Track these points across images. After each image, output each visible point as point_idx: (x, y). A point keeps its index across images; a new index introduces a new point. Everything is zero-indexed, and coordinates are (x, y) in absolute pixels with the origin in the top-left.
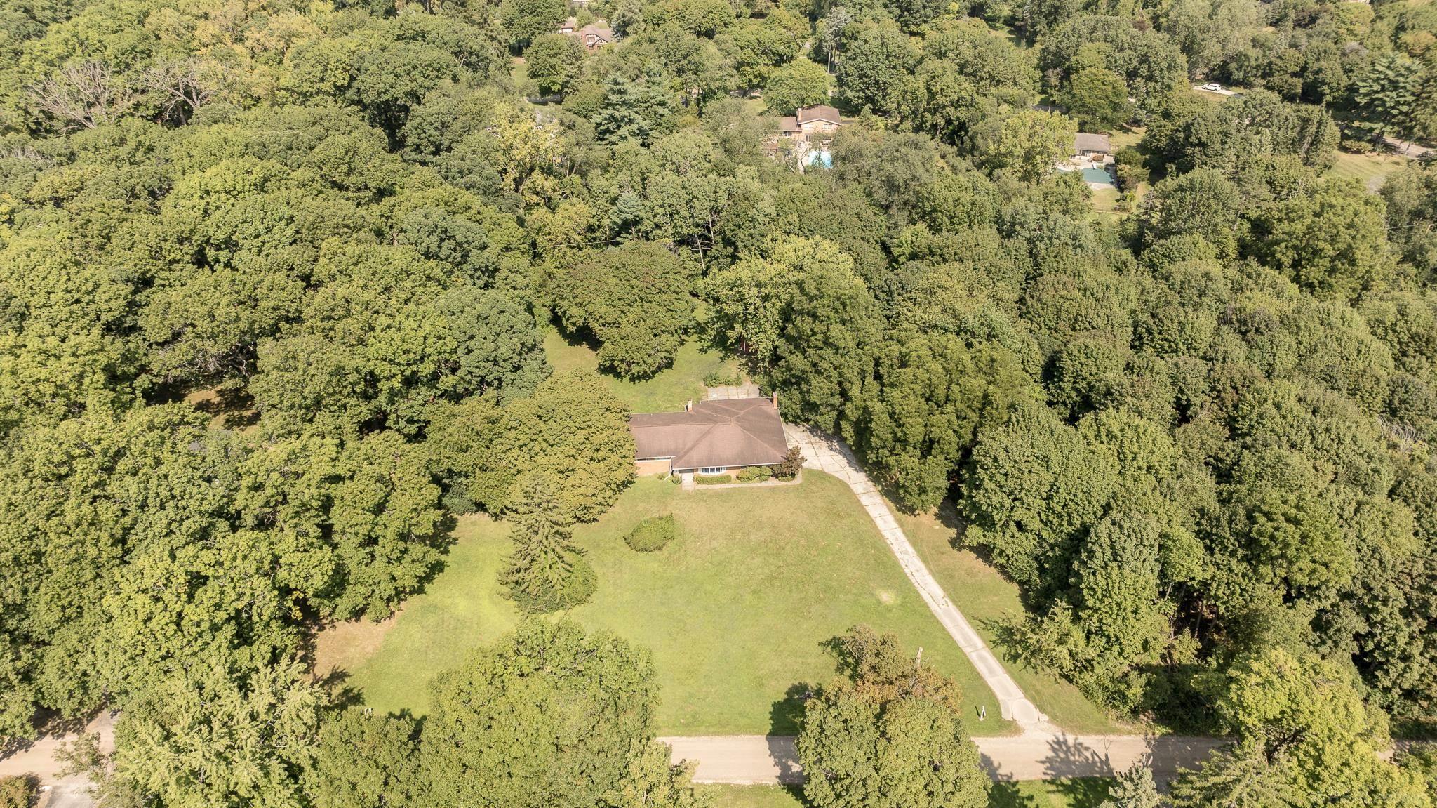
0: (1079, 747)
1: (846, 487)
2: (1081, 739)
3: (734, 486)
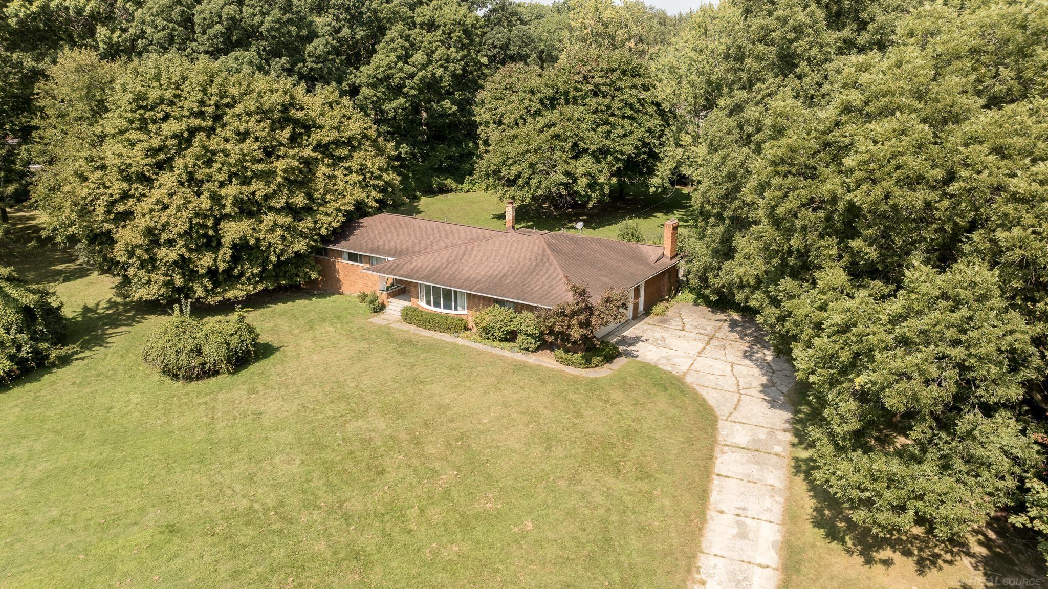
3: (460, 341)
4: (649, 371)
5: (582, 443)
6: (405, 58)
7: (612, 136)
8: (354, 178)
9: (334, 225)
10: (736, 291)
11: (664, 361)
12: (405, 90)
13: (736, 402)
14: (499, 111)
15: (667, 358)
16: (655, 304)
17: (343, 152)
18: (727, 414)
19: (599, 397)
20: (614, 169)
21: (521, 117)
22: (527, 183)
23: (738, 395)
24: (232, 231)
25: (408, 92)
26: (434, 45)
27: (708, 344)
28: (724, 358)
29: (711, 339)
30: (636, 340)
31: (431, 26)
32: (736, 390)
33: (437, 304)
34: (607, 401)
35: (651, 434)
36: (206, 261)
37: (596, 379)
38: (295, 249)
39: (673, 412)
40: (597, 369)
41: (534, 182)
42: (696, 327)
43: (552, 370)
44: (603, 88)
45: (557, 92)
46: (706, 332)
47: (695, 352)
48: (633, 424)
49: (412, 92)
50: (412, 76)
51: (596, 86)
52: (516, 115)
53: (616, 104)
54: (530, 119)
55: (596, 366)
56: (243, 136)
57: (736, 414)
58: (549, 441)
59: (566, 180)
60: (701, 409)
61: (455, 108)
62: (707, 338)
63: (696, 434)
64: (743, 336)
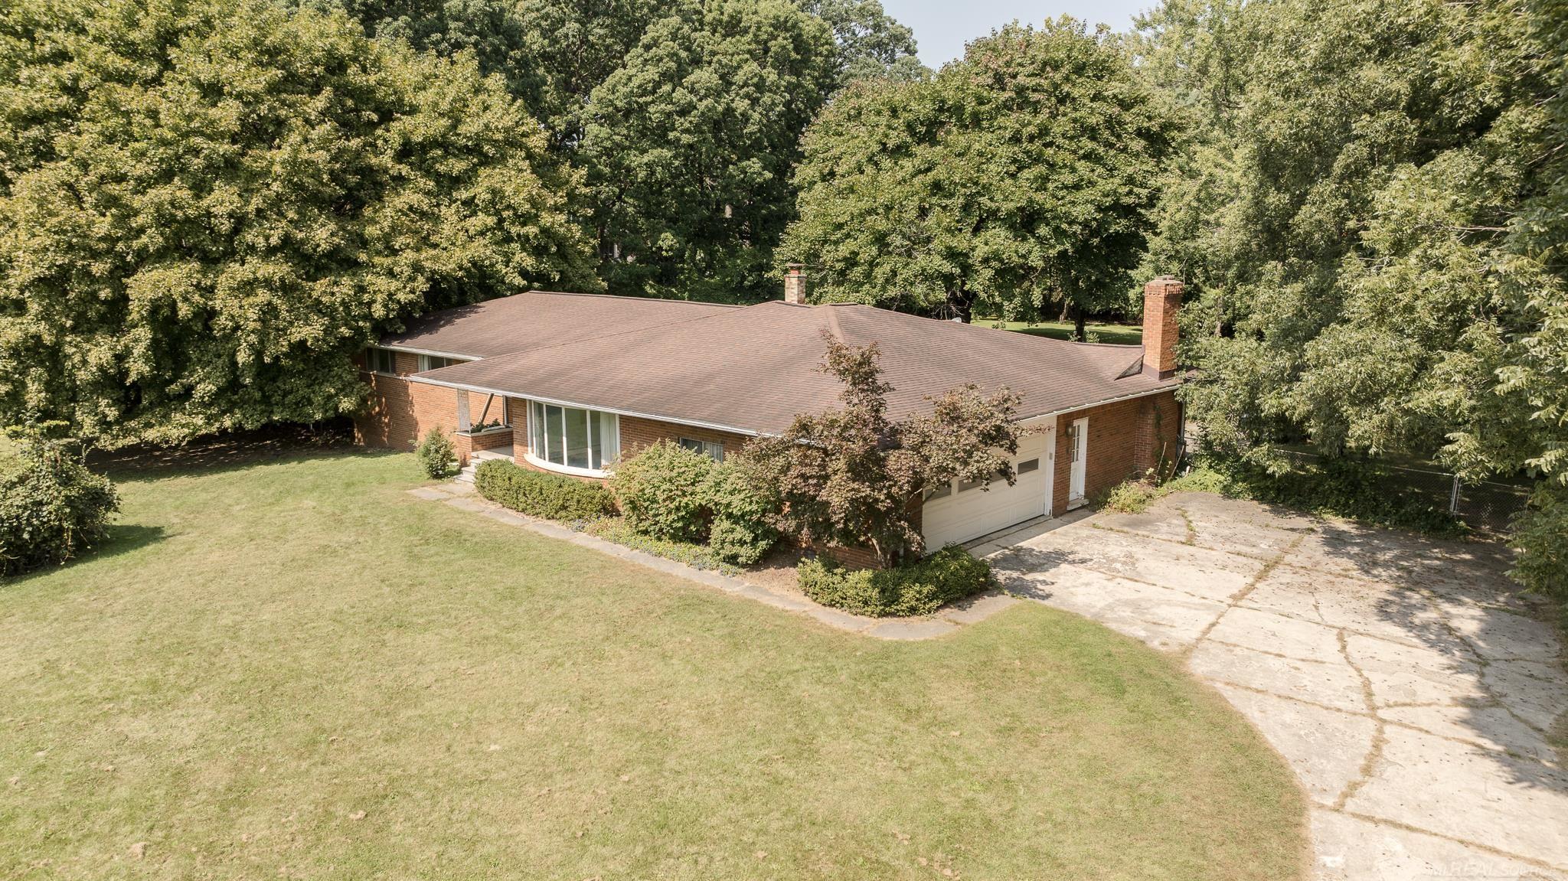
3: (583, 539)
4: (1075, 634)
5: (773, 856)
6: (676, 77)
7: (1050, 186)
8: (483, 220)
9: (402, 297)
10: (1348, 410)
11: (1127, 613)
12: (671, 135)
13: (1367, 745)
14: (834, 152)
15: (1136, 606)
16: (1116, 484)
18: (1340, 786)
19: (892, 700)
20: (1053, 253)
21: (870, 160)
22: (868, 276)
23: (1371, 724)
25: (678, 140)
26: (737, 58)
27: (1260, 578)
28: (1314, 615)
29: (1269, 567)
30: (1055, 558)
31: (734, 28)
32: (1361, 706)
33: (556, 458)
34: (911, 714)
35: (1043, 843)
37: (898, 647)
38: (296, 337)
39: (1137, 764)
40: (915, 619)
41: (880, 273)
42: (1227, 539)
43: (782, 614)
44: (1034, 97)
45: (941, 110)
46: (1255, 551)
47: (1224, 595)
48: (983, 798)
49: (686, 139)
50: (687, 110)
51: (1021, 91)
54: (886, 163)
55: (913, 610)
56: (212, 92)
57: (1371, 789)
59: (947, 267)
60: (1240, 762)
61: (768, 175)
62: (1259, 566)
63: (1217, 854)
64: (1368, 565)
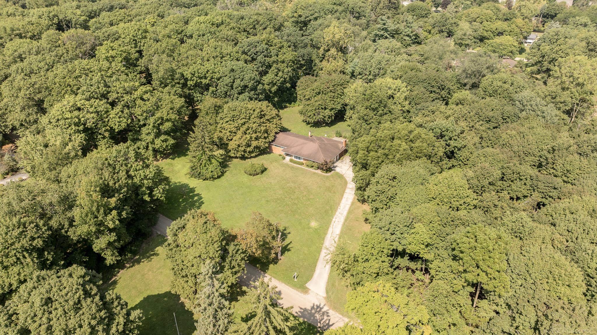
0: (326, 313)
1: (346, 183)
2: (331, 312)
3: (302, 167)
4: (338, 174)
5: (325, 188)
9: (272, 139)
11: (341, 171)
14: (304, 94)
16: (341, 158)
17: (271, 120)
19: (328, 179)
22: (312, 118)
24: (254, 143)
30: (336, 166)
31: (283, 62)
34: (330, 180)
36: (248, 149)
37: (328, 176)
38: (265, 146)
39: (341, 182)
40: (328, 174)
41: (314, 118)
43: (320, 174)
45: (320, 91)
46: (350, 164)
47: (347, 169)
48: (334, 184)
50: (278, 81)
51: (331, 90)
52: (309, 96)
53: (336, 95)
54: (313, 98)
58: (320, 187)
59: (322, 117)
62: (350, 166)
